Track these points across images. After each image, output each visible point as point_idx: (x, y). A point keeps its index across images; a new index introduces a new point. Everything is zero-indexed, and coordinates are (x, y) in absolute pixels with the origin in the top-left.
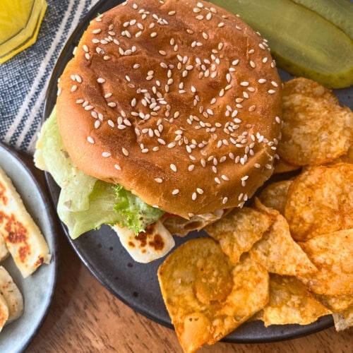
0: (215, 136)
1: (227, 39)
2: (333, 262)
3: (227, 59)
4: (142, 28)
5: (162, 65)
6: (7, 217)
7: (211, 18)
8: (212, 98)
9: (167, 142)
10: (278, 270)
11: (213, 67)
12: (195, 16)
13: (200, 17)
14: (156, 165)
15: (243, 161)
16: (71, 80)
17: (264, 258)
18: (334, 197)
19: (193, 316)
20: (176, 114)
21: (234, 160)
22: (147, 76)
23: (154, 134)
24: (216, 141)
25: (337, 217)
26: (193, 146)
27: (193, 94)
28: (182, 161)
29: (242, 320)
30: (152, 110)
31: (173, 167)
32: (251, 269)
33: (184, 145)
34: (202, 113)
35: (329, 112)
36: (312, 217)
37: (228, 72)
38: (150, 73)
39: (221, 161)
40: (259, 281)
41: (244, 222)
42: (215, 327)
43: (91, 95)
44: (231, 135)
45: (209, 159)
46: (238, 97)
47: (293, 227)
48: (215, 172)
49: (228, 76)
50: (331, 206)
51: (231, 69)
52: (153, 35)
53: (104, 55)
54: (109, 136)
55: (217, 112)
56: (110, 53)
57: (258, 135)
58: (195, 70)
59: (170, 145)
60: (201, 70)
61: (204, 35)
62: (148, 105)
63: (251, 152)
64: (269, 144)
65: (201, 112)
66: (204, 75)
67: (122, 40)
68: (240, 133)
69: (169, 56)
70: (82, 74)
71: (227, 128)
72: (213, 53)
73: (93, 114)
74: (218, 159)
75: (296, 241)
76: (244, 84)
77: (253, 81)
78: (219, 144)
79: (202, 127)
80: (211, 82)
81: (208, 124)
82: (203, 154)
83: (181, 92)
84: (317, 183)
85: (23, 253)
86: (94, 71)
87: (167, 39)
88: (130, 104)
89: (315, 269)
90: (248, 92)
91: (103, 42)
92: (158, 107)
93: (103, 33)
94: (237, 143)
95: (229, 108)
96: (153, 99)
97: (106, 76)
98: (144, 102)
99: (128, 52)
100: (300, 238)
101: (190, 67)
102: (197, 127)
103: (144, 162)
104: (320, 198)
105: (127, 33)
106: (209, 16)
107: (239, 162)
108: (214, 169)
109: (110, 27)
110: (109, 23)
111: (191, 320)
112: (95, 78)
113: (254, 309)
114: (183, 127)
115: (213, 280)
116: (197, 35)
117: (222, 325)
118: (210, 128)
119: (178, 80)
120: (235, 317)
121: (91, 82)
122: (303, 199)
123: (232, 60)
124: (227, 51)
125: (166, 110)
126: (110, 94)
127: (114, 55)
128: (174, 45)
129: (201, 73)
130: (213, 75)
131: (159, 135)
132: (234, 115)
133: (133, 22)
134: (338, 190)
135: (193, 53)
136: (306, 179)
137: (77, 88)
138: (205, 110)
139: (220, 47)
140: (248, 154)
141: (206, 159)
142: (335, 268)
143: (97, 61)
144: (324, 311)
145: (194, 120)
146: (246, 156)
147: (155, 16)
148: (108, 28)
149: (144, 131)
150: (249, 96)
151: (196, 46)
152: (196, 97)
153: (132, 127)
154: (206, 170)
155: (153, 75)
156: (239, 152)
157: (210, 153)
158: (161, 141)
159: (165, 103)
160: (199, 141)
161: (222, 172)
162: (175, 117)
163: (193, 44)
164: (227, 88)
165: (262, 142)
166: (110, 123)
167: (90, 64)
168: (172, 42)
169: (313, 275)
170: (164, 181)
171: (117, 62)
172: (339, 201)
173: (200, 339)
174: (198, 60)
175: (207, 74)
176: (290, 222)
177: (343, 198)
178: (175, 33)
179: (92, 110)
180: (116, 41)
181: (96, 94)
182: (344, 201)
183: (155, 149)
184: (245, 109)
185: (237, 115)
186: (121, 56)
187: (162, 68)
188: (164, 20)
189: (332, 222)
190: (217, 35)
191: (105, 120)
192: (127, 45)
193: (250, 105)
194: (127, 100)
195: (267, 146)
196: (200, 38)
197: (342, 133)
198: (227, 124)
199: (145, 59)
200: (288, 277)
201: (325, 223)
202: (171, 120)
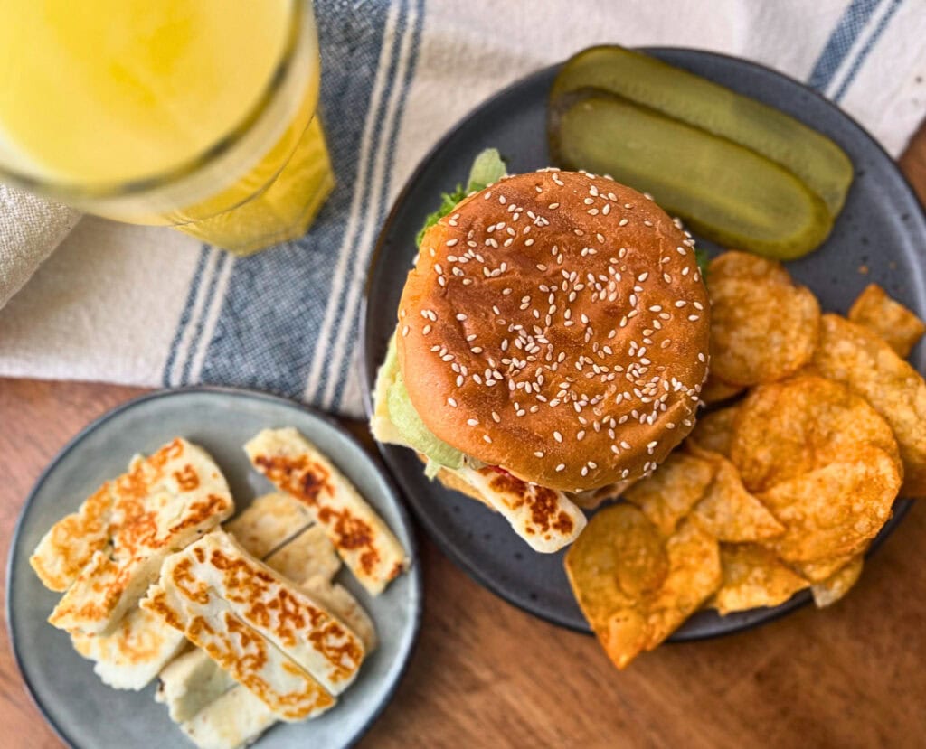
0: (613, 388)
1: (633, 243)
2: (805, 516)
3: (631, 273)
4: (514, 234)
5: (543, 288)
6: (336, 514)
7: (610, 212)
8: (611, 329)
9: (549, 398)
10: (730, 535)
11: (612, 285)
12: (586, 210)
13: (594, 211)
14: (536, 434)
15: (650, 419)
16: (422, 317)
17: (709, 521)
18: (797, 426)
19: (621, 615)
20: (561, 357)
21: (639, 419)
22: (522, 303)
23: (532, 389)
24: (615, 395)
25: (805, 454)
26: (583, 403)
27: (584, 326)
28: (569, 426)
29: (689, 611)
30: (528, 353)
31: (557, 436)
32: (692, 540)
33: (571, 401)
34: (596, 353)
35: (779, 300)
36: (770, 457)
37: (632, 292)
38: (526, 299)
39: (620, 422)
40: (705, 555)
41: (676, 477)
42: (653, 626)
43: (450, 338)
44: (637, 382)
45: (605, 421)
46: (646, 328)
47: (745, 474)
48: (613, 437)
49: (632, 298)
50: (795, 440)
51: (637, 289)
52: (529, 242)
53: (463, 278)
54: (476, 396)
55: (619, 350)
56: (471, 275)
57: (674, 381)
58: (586, 290)
59: (553, 403)
60: (595, 290)
61: (599, 236)
62: (524, 346)
63: (663, 407)
64: (689, 393)
65: (595, 351)
66: (598, 297)
67: (486, 254)
68: (648, 380)
69: (550, 272)
70: (437, 310)
71: (631, 373)
72: (611, 264)
73: (454, 366)
74: (616, 419)
75: (751, 492)
76: (655, 308)
77: (667, 303)
78: (619, 398)
79: (596, 374)
80: (608, 307)
81: (604, 369)
82: (596, 413)
83: (568, 323)
84: (773, 409)
85: (368, 562)
86: (452, 305)
87: (548, 247)
88: (500, 347)
89: (781, 528)
90: (659, 319)
91: (462, 260)
92: (537, 349)
93: (460, 243)
94: (644, 395)
95: (634, 344)
96: (530, 337)
97: (468, 310)
98: (518, 343)
99: (496, 272)
100: (757, 487)
101: (579, 287)
102: (589, 375)
103: (521, 430)
104: (778, 429)
105: (491, 242)
106: (606, 209)
107: (646, 422)
108: (611, 433)
109: (470, 235)
110: (468, 229)
111: (618, 620)
112: (453, 314)
113: (704, 594)
114: (570, 376)
115: (641, 562)
116: (588, 237)
117: (662, 621)
118: (607, 374)
119: (564, 306)
120: (678, 607)
121: (449, 319)
122: (755, 433)
123: (638, 273)
124: (632, 260)
125: (548, 351)
126: (474, 336)
127: (477, 277)
128: (558, 254)
129: (595, 294)
130: (612, 298)
131: (538, 390)
132: (640, 354)
133: (500, 226)
134: (802, 416)
135: (583, 265)
136: (755, 405)
137: (431, 330)
138: (600, 348)
139: (621, 255)
140: (659, 411)
141: (600, 421)
142: (809, 524)
143: (454, 287)
144: (798, 584)
145: (585, 363)
146: (654, 413)
147: (530, 214)
148: (467, 236)
149: (520, 385)
150: (661, 325)
151: (588, 254)
152: (589, 329)
153: (505, 381)
154: (601, 437)
155: (530, 302)
156: (646, 409)
157: (605, 411)
158: (540, 397)
159: (546, 341)
160: (591, 396)
161: (622, 437)
162: (559, 361)
163: (584, 252)
164: (631, 314)
165: (679, 390)
166: (476, 378)
167: (446, 293)
168: (554, 251)
169: (780, 537)
170: (545, 454)
171: (481, 287)
172: (805, 431)
173: (635, 645)
174: (590, 277)
175: (602, 295)
176: (740, 468)
177: (811, 426)
178: (559, 238)
179: (452, 361)
180: (479, 258)
181: (456, 337)
182: (812, 431)
183: (533, 409)
184: (656, 345)
185: (645, 353)
186: (486, 278)
187: (542, 292)
188: (543, 219)
189: (799, 461)
190: (618, 238)
191: (470, 374)
192: (494, 261)
193: (663, 339)
194: (496, 342)
195: (686, 396)
196: (594, 242)
197: (801, 331)
198: (631, 366)
199: (519, 282)
200: (746, 544)
201: (789, 463)
202: (554, 367)
